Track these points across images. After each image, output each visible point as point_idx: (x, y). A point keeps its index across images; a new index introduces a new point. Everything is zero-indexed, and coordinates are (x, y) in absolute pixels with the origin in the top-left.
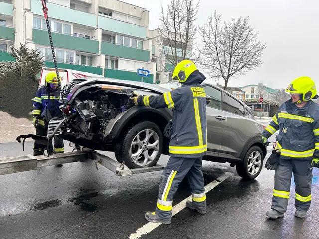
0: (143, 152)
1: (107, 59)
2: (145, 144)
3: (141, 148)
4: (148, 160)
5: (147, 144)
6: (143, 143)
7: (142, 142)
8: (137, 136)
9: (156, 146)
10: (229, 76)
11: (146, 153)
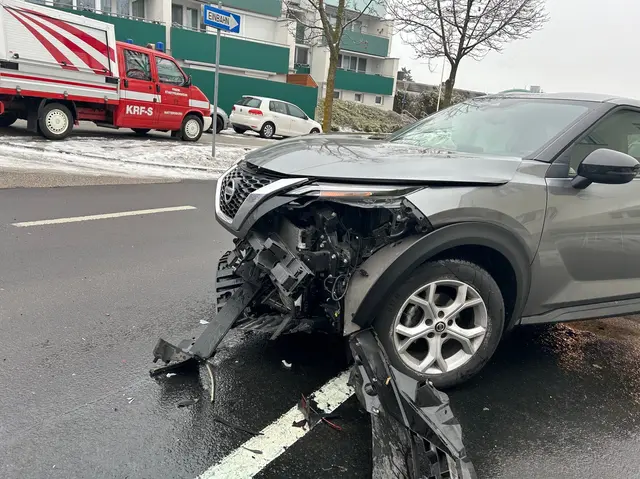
0: (431, 335)
1: (181, 7)
2: (444, 320)
3: (429, 322)
4: (435, 364)
5: (450, 323)
6: (441, 314)
7: (438, 309)
8: (433, 286)
9: (472, 340)
10: (462, 52)
11: (435, 344)
